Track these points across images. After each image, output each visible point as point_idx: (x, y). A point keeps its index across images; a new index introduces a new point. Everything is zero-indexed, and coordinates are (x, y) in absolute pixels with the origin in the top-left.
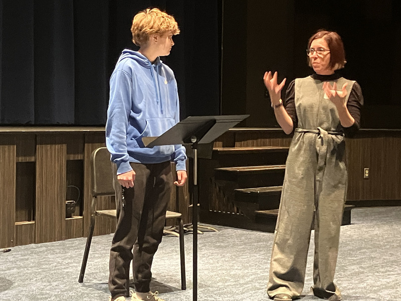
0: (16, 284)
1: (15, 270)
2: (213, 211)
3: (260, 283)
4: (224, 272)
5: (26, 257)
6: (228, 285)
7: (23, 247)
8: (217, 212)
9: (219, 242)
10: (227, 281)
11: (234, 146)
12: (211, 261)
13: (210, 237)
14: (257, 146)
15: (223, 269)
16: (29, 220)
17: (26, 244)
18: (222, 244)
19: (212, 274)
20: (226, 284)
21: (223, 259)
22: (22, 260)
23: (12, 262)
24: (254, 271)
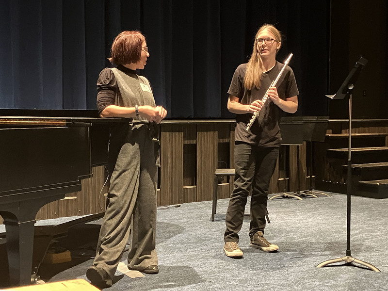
0: (187, 229)
1: (184, 220)
2: (325, 182)
3: (366, 235)
4: (337, 226)
5: (192, 211)
6: (341, 236)
7: (188, 204)
8: (328, 182)
9: (331, 204)
10: (340, 232)
11: (341, 133)
12: (327, 218)
13: (323, 200)
14: (359, 133)
15: (337, 224)
16: (192, 185)
17: (190, 202)
18: (334, 206)
19: (328, 227)
20: (340, 235)
21: (336, 217)
22: (189, 213)
23: (182, 214)
24: (360, 225)
